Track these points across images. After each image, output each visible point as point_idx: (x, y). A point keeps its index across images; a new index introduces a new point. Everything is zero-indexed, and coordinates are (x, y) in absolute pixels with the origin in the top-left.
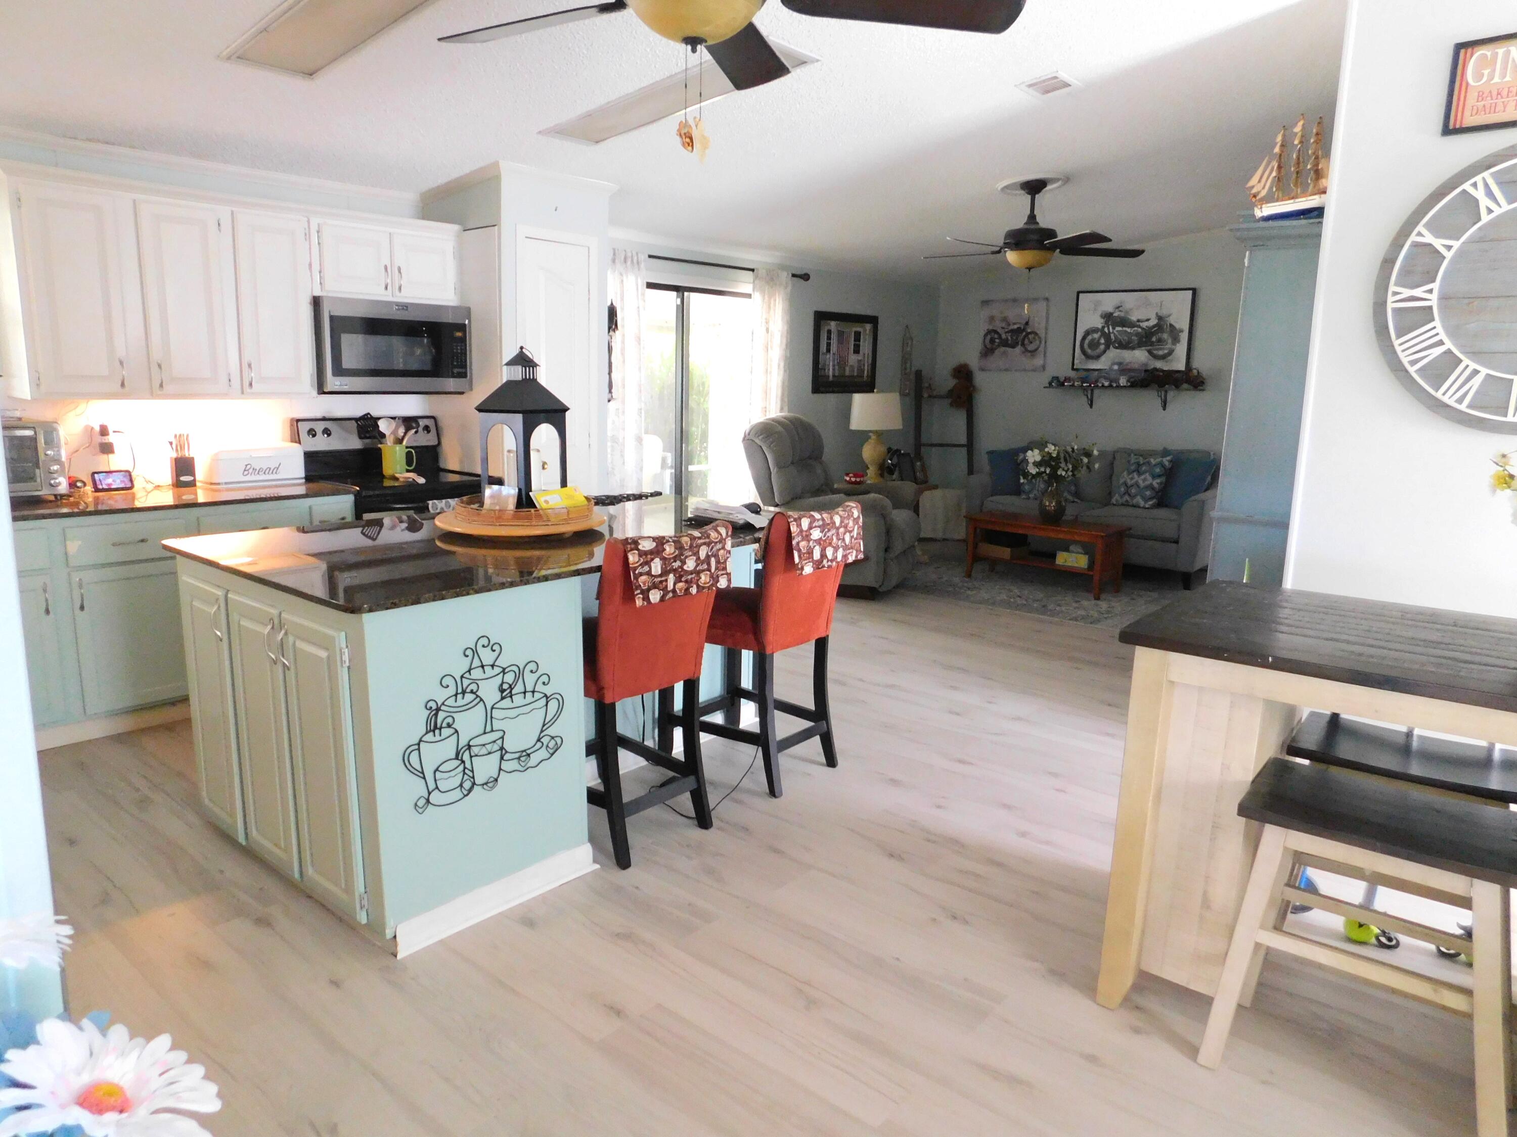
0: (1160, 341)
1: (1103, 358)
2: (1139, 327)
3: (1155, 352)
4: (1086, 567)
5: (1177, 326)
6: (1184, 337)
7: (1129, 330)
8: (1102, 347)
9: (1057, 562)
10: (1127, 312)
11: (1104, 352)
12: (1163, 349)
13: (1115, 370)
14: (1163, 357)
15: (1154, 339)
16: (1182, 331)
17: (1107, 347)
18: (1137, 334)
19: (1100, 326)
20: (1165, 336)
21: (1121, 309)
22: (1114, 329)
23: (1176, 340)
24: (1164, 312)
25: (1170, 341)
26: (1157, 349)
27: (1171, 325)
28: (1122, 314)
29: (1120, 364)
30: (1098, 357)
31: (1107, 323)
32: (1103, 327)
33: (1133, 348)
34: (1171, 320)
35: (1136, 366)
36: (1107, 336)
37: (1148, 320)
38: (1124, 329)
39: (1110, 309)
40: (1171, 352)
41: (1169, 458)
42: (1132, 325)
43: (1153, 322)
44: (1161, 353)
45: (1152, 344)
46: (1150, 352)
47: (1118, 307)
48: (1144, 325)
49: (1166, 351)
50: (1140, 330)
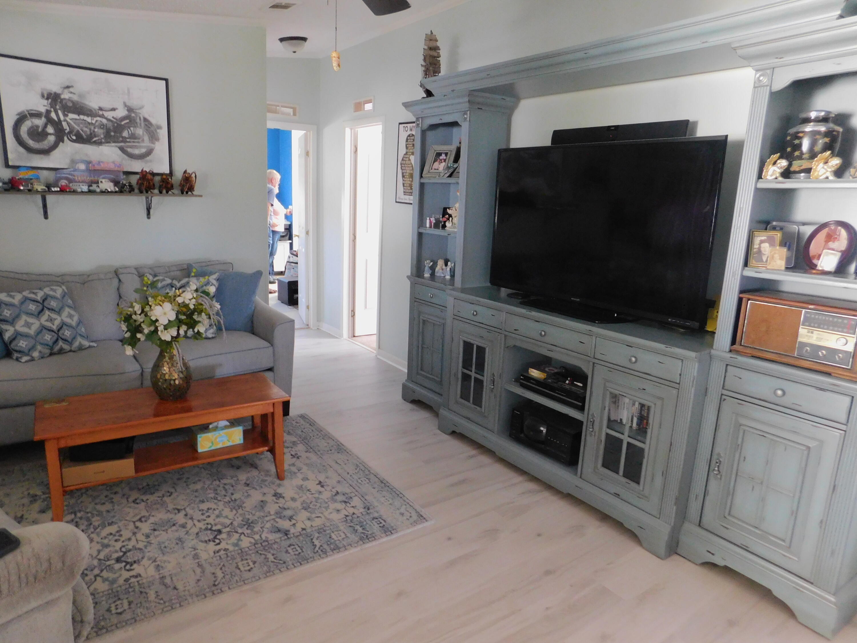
0: (133, 136)
1: (56, 153)
2: (102, 116)
3: (129, 150)
4: (242, 441)
5: (153, 121)
6: (163, 133)
7: (89, 119)
8: (52, 139)
9: (200, 450)
10: (80, 96)
11: (55, 146)
12: (140, 147)
13: (83, 171)
14: (141, 157)
15: (125, 134)
16: (159, 127)
17: (60, 139)
18: (102, 126)
19: (43, 110)
20: (140, 132)
21: (71, 90)
22: (65, 115)
23: (154, 137)
24: (134, 103)
25: (146, 138)
26: (131, 147)
27: (145, 120)
28: (75, 98)
29: (88, 163)
30: (46, 152)
31: (53, 105)
32: (48, 112)
33: (99, 143)
34: (145, 113)
35: (112, 167)
36: (57, 125)
37: (114, 109)
38: (82, 117)
39: (55, 88)
40: (149, 152)
41: (215, 276)
42: (90, 113)
43: (121, 113)
44: (137, 152)
45: (124, 140)
46: (122, 149)
47: (68, 87)
48: (110, 115)
49: (143, 150)
50: (104, 121)
